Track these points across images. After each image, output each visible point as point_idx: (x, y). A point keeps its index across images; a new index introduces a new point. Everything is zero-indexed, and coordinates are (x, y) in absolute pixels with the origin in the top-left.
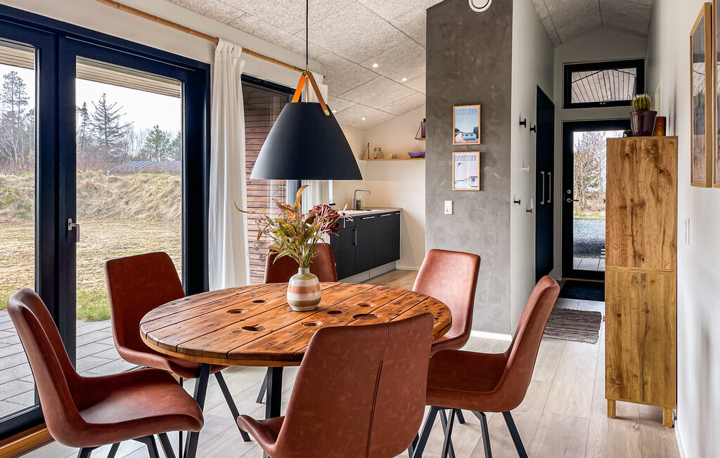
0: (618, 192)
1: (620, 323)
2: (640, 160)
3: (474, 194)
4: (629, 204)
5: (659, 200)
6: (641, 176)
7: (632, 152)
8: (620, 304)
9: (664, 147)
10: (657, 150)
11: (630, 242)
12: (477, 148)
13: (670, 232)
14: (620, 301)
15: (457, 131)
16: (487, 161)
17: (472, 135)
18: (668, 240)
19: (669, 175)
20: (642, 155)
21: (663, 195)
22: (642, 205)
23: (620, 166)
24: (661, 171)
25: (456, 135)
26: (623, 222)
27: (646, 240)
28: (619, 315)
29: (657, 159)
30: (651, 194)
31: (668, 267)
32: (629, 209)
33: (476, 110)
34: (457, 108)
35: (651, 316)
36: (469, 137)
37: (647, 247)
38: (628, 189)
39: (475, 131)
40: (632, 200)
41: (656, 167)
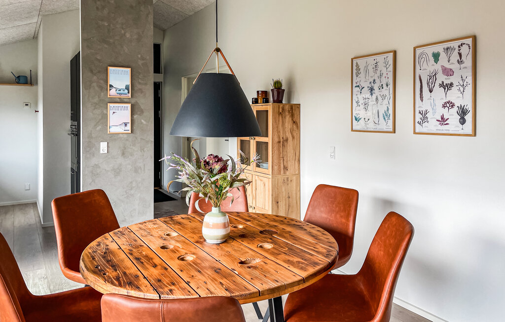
0: (277, 134)
1: (278, 207)
2: (286, 116)
3: (125, 136)
4: (281, 140)
5: (293, 137)
6: (286, 124)
7: (283, 111)
8: (278, 196)
9: (295, 110)
10: (292, 111)
11: (282, 161)
12: (128, 100)
13: (297, 154)
14: (278, 194)
15: (111, 86)
16: (136, 111)
17: (123, 91)
18: (297, 158)
19: (297, 124)
20: (287, 113)
21: (295, 134)
22: (287, 140)
23: (278, 119)
24: (294, 122)
25: (110, 90)
26: (279, 150)
27: (288, 159)
28: (278, 202)
29: (292, 116)
30: (290, 134)
31: (297, 172)
32: (281, 143)
33: (127, 72)
34: (110, 68)
35: (290, 199)
36: (122, 92)
37: (289, 162)
38: (281, 132)
39: (127, 88)
40: (283, 138)
41: (292, 120)
